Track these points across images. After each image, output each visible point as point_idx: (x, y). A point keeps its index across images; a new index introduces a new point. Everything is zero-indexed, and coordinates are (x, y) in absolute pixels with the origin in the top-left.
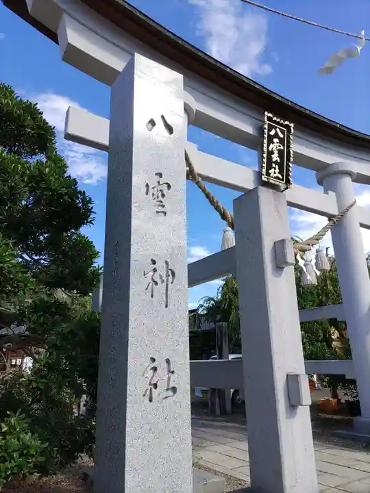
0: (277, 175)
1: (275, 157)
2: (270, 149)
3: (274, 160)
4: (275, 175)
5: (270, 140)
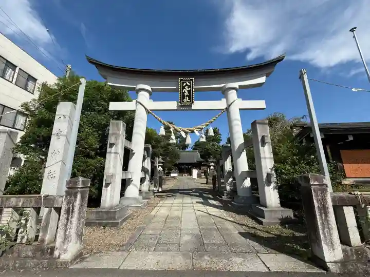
0: (188, 100)
1: (186, 94)
2: (183, 91)
5: (183, 88)
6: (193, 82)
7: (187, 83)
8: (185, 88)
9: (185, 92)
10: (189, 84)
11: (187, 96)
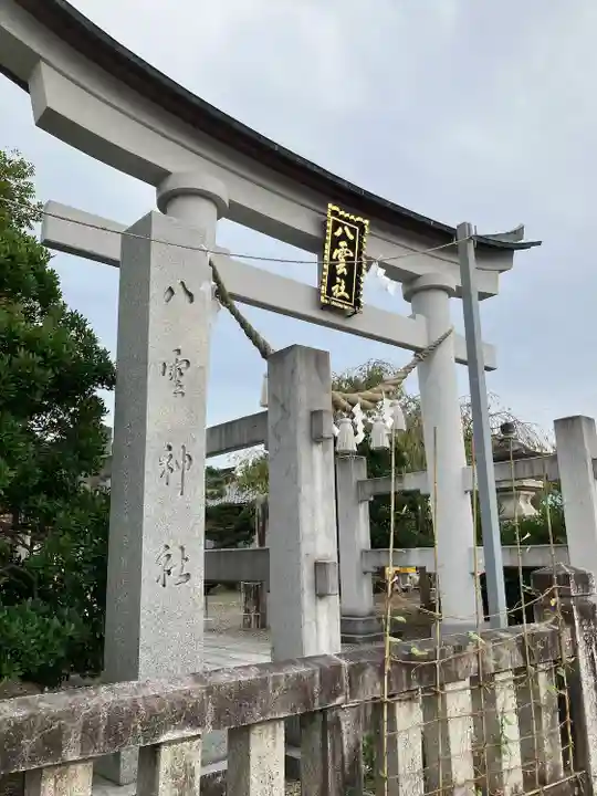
0: (342, 293)
1: (341, 269)
2: (334, 257)
3: (339, 272)
4: (339, 294)
5: (336, 242)
6: (363, 232)
8: (339, 248)
9: (337, 261)
10: (351, 237)
11: (342, 276)
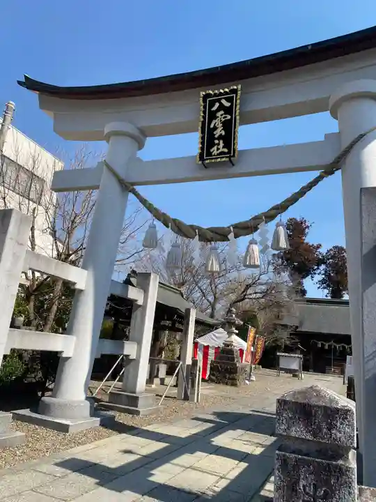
1: (220, 132)
2: (212, 126)
3: (216, 136)
4: (220, 151)
5: (213, 116)
6: (236, 97)
7: (224, 102)
8: (216, 118)
9: (215, 128)
10: (227, 104)
11: (220, 137)
